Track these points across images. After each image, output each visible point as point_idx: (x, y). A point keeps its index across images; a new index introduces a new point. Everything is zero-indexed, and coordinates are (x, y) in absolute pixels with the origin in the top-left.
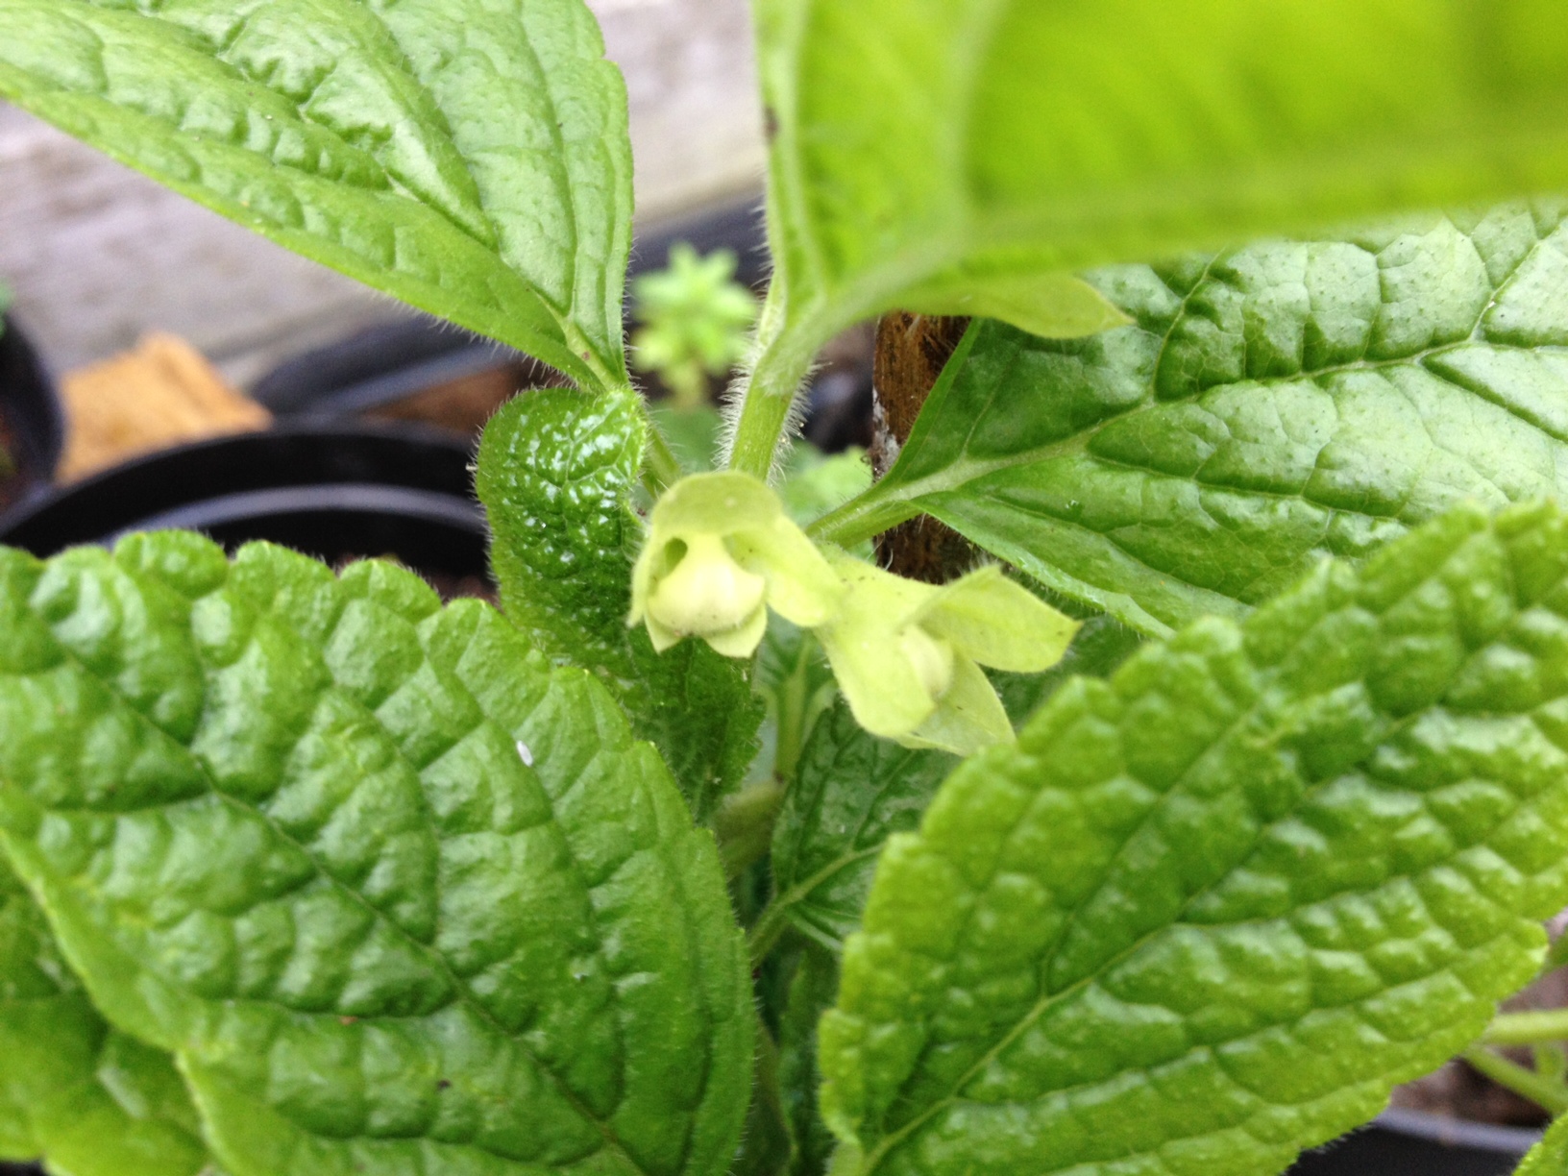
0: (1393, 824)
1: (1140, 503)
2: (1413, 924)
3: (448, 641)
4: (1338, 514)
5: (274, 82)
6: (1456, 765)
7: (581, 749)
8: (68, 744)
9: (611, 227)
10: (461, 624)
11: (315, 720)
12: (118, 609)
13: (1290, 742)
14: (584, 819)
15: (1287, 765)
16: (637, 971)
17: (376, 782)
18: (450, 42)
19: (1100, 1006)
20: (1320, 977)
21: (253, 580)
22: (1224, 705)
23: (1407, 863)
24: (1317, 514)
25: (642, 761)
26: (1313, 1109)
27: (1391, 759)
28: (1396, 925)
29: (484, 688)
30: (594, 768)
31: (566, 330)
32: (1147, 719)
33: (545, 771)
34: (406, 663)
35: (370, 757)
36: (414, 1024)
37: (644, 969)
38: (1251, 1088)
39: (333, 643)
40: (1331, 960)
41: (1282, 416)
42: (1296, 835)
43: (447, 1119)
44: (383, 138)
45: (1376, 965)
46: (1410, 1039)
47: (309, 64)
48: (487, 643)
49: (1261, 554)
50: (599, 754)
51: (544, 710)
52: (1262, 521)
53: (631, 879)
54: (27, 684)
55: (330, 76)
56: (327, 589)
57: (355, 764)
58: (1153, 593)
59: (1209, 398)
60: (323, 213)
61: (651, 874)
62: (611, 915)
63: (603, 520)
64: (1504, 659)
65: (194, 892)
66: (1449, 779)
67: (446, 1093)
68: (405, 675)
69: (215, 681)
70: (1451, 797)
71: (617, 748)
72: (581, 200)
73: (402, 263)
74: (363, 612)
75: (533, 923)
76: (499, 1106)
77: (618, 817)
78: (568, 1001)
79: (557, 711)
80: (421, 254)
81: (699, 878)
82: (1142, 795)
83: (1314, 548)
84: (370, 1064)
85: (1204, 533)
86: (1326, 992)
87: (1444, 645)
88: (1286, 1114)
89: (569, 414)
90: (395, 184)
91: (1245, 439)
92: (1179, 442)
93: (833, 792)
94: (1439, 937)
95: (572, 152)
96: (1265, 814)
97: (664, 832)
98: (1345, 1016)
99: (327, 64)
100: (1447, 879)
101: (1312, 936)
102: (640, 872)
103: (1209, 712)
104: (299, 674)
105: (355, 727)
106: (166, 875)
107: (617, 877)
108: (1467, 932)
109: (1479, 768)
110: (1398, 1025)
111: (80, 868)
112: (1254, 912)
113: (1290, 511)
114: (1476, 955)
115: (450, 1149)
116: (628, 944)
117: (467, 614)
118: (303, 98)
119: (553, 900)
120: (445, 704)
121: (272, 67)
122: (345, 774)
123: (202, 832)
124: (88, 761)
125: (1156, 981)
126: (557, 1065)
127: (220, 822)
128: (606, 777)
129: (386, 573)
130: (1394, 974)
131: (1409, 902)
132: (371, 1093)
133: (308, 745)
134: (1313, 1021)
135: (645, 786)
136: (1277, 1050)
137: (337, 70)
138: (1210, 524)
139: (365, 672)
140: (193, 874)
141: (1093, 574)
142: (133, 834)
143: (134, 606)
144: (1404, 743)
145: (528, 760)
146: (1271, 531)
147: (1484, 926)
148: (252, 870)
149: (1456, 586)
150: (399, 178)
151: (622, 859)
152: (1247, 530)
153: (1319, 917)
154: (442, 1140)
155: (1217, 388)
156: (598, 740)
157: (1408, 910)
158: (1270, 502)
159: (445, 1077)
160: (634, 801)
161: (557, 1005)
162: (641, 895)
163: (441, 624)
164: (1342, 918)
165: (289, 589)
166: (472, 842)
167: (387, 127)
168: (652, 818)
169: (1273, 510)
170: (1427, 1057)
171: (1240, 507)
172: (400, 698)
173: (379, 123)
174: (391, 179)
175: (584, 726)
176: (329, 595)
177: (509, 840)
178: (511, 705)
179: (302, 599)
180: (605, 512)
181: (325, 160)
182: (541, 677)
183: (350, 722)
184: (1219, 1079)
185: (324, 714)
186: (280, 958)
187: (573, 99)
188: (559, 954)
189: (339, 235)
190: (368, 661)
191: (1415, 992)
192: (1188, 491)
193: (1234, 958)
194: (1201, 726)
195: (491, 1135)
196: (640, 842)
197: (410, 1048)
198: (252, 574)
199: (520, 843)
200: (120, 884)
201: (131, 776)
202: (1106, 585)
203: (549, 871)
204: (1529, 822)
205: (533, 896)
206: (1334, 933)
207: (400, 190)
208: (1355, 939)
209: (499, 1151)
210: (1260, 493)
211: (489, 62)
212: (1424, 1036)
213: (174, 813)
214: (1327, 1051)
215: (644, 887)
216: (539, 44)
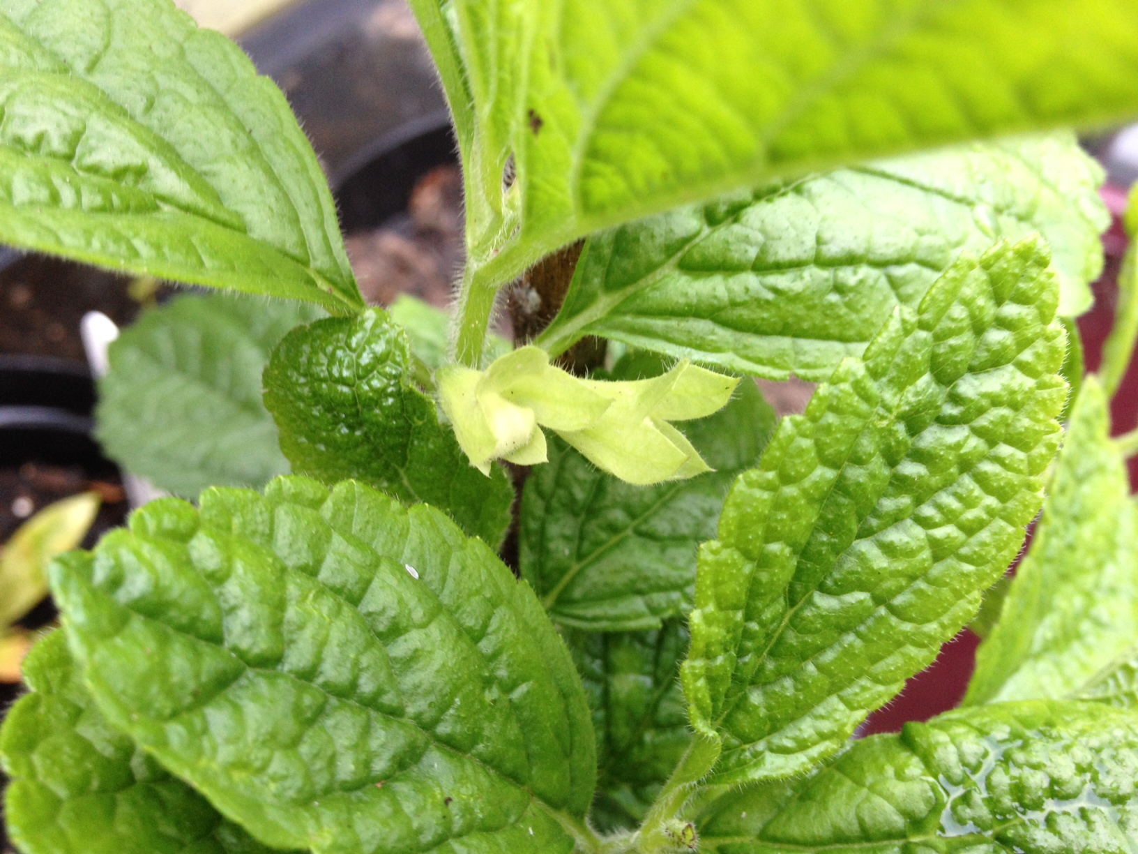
0: (958, 446)
1: (726, 294)
2: (977, 497)
3: (342, 514)
4: (836, 270)
5: (44, 149)
6: (984, 402)
7: (443, 557)
8: (160, 671)
9: (317, 198)
10: (346, 499)
11: (288, 598)
12: (151, 567)
13: (902, 417)
14: (460, 601)
15: (901, 429)
16: (520, 684)
17: (340, 624)
18: (148, 87)
19: (825, 603)
20: (934, 544)
21: (216, 516)
22: (864, 407)
23: (966, 465)
24: (825, 274)
25: (477, 550)
26: (945, 620)
27: (950, 410)
28: (968, 502)
29: (373, 538)
30: (454, 565)
31: (313, 275)
32: (827, 429)
33: (427, 578)
34: (323, 537)
35: (330, 609)
36: (414, 771)
37: (524, 681)
38: (910, 620)
39: (276, 540)
40: (939, 533)
41: (788, 219)
42: (911, 469)
43: (458, 823)
44: (141, 173)
45: (961, 527)
46: (988, 562)
47: (67, 130)
48: (367, 506)
49: (801, 306)
50: (453, 556)
51: (414, 537)
52: (798, 286)
53: (499, 628)
54: (118, 641)
55: (84, 136)
56: (260, 506)
57: (323, 617)
58: (745, 347)
59: (744, 219)
60: (147, 242)
61: (508, 621)
62: (495, 656)
63: (390, 401)
64: (996, 337)
65: (271, 740)
66: (981, 411)
67: (451, 805)
68: (326, 546)
69: (221, 594)
70: (982, 422)
71: (462, 548)
72: (289, 182)
73: (208, 262)
74: (286, 513)
75: (459, 678)
76: (479, 801)
77: (478, 592)
78: (491, 718)
79: (421, 537)
80: (216, 253)
81: (532, 612)
82: (830, 474)
83: (828, 294)
84: (408, 808)
85: (767, 302)
86: (940, 551)
87: (966, 338)
88: (932, 627)
89: (341, 335)
90: (161, 204)
91: (773, 239)
92: (736, 251)
93: (553, 530)
94: (991, 501)
95: (267, 149)
96: (892, 462)
97: (505, 591)
98: (951, 561)
99: (80, 127)
100: (987, 467)
101: (925, 523)
102: (502, 623)
103: (858, 415)
104: (269, 570)
105: (313, 592)
106: (250, 737)
107: (490, 629)
108: (1002, 494)
109: (995, 402)
110: (981, 557)
111: (200, 753)
112: (896, 519)
113: (811, 276)
114: (1010, 504)
115: (465, 839)
116: (510, 669)
117: (347, 492)
118: (69, 158)
119: (465, 659)
120: (357, 557)
121: (41, 138)
122: (321, 626)
123: (256, 697)
124: (175, 679)
125: (853, 578)
126: (495, 763)
127: (263, 686)
128: (463, 569)
129: (291, 481)
130: (970, 530)
131: (971, 487)
132: (415, 824)
133: (291, 613)
134: (937, 570)
135: (485, 567)
136: (919, 593)
137: (87, 131)
138: (770, 296)
139: (304, 554)
140: (267, 728)
141: (709, 345)
142: (217, 717)
143: (160, 562)
144: (955, 399)
145: (416, 576)
146: (804, 291)
147: (1012, 486)
148: (297, 710)
149: (967, 303)
150: (164, 199)
151: (489, 618)
152: (791, 294)
153: (927, 511)
154: (459, 835)
155: (744, 211)
156: (450, 547)
157: (972, 491)
158: (798, 273)
159: (447, 796)
160: (483, 578)
161: (486, 725)
162: (507, 636)
163: (334, 504)
164: (939, 507)
165: (239, 514)
166: (406, 641)
167: (143, 164)
168: (496, 585)
169: (802, 278)
170: (997, 569)
171: (782, 281)
172: (329, 562)
173: (136, 161)
174: (159, 203)
175: (439, 541)
176: (264, 509)
177: (427, 630)
178: (393, 543)
179: (249, 517)
180: (391, 395)
181: (116, 200)
182: (404, 517)
183: (310, 590)
184: (894, 620)
185: (292, 590)
186: (332, 761)
187: (253, 110)
188: (477, 691)
189: (163, 254)
190: (302, 545)
191: (984, 535)
192: (751, 280)
193: (889, 550)
194: (855, 424)
195: (482, 820)
196: (493, 603)
197: (421, 787)
198: (214, 512)
199: (434, 630)
200: (226, 753)
201: (204, 678)
202: (717, 350)
203: (456, 642)
204: (1024, 422)
205: (454, 660)
206: (938, 517)
207: (166, 208)
208: (949, 517)
209: (487, 828)
210: (791, 270)
211: (182, 98)
212: (994, 558)
213: (231, 692)
214: (946, 584)
215: (507, 630)
216: (210, 75)
